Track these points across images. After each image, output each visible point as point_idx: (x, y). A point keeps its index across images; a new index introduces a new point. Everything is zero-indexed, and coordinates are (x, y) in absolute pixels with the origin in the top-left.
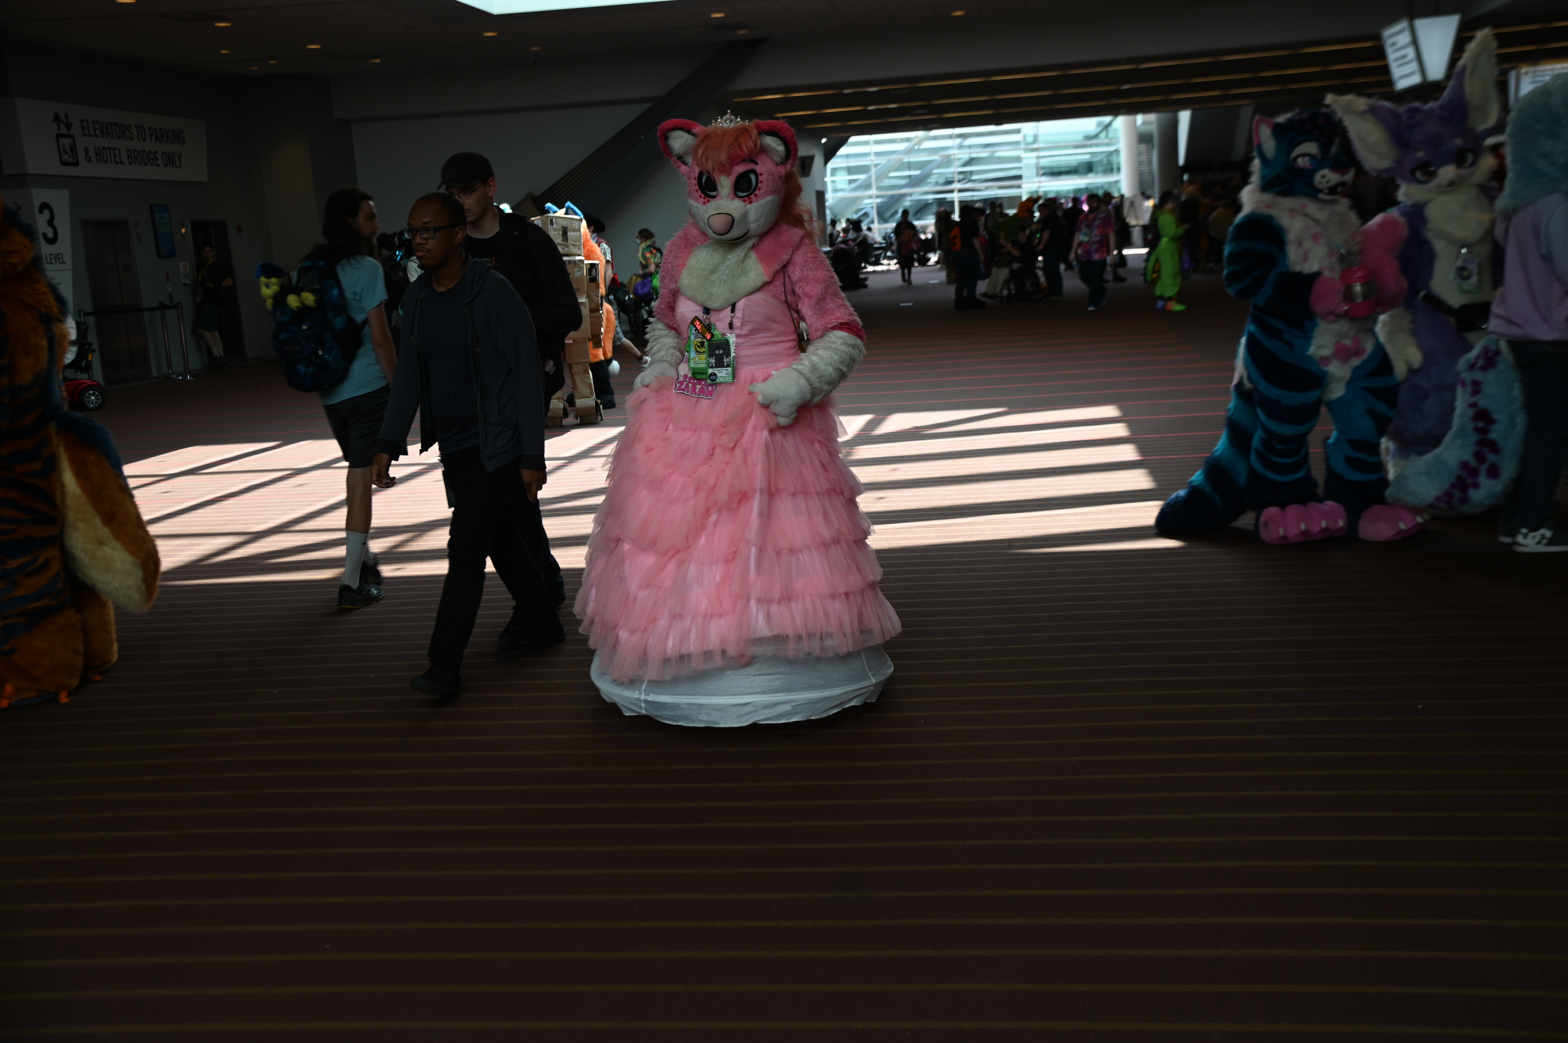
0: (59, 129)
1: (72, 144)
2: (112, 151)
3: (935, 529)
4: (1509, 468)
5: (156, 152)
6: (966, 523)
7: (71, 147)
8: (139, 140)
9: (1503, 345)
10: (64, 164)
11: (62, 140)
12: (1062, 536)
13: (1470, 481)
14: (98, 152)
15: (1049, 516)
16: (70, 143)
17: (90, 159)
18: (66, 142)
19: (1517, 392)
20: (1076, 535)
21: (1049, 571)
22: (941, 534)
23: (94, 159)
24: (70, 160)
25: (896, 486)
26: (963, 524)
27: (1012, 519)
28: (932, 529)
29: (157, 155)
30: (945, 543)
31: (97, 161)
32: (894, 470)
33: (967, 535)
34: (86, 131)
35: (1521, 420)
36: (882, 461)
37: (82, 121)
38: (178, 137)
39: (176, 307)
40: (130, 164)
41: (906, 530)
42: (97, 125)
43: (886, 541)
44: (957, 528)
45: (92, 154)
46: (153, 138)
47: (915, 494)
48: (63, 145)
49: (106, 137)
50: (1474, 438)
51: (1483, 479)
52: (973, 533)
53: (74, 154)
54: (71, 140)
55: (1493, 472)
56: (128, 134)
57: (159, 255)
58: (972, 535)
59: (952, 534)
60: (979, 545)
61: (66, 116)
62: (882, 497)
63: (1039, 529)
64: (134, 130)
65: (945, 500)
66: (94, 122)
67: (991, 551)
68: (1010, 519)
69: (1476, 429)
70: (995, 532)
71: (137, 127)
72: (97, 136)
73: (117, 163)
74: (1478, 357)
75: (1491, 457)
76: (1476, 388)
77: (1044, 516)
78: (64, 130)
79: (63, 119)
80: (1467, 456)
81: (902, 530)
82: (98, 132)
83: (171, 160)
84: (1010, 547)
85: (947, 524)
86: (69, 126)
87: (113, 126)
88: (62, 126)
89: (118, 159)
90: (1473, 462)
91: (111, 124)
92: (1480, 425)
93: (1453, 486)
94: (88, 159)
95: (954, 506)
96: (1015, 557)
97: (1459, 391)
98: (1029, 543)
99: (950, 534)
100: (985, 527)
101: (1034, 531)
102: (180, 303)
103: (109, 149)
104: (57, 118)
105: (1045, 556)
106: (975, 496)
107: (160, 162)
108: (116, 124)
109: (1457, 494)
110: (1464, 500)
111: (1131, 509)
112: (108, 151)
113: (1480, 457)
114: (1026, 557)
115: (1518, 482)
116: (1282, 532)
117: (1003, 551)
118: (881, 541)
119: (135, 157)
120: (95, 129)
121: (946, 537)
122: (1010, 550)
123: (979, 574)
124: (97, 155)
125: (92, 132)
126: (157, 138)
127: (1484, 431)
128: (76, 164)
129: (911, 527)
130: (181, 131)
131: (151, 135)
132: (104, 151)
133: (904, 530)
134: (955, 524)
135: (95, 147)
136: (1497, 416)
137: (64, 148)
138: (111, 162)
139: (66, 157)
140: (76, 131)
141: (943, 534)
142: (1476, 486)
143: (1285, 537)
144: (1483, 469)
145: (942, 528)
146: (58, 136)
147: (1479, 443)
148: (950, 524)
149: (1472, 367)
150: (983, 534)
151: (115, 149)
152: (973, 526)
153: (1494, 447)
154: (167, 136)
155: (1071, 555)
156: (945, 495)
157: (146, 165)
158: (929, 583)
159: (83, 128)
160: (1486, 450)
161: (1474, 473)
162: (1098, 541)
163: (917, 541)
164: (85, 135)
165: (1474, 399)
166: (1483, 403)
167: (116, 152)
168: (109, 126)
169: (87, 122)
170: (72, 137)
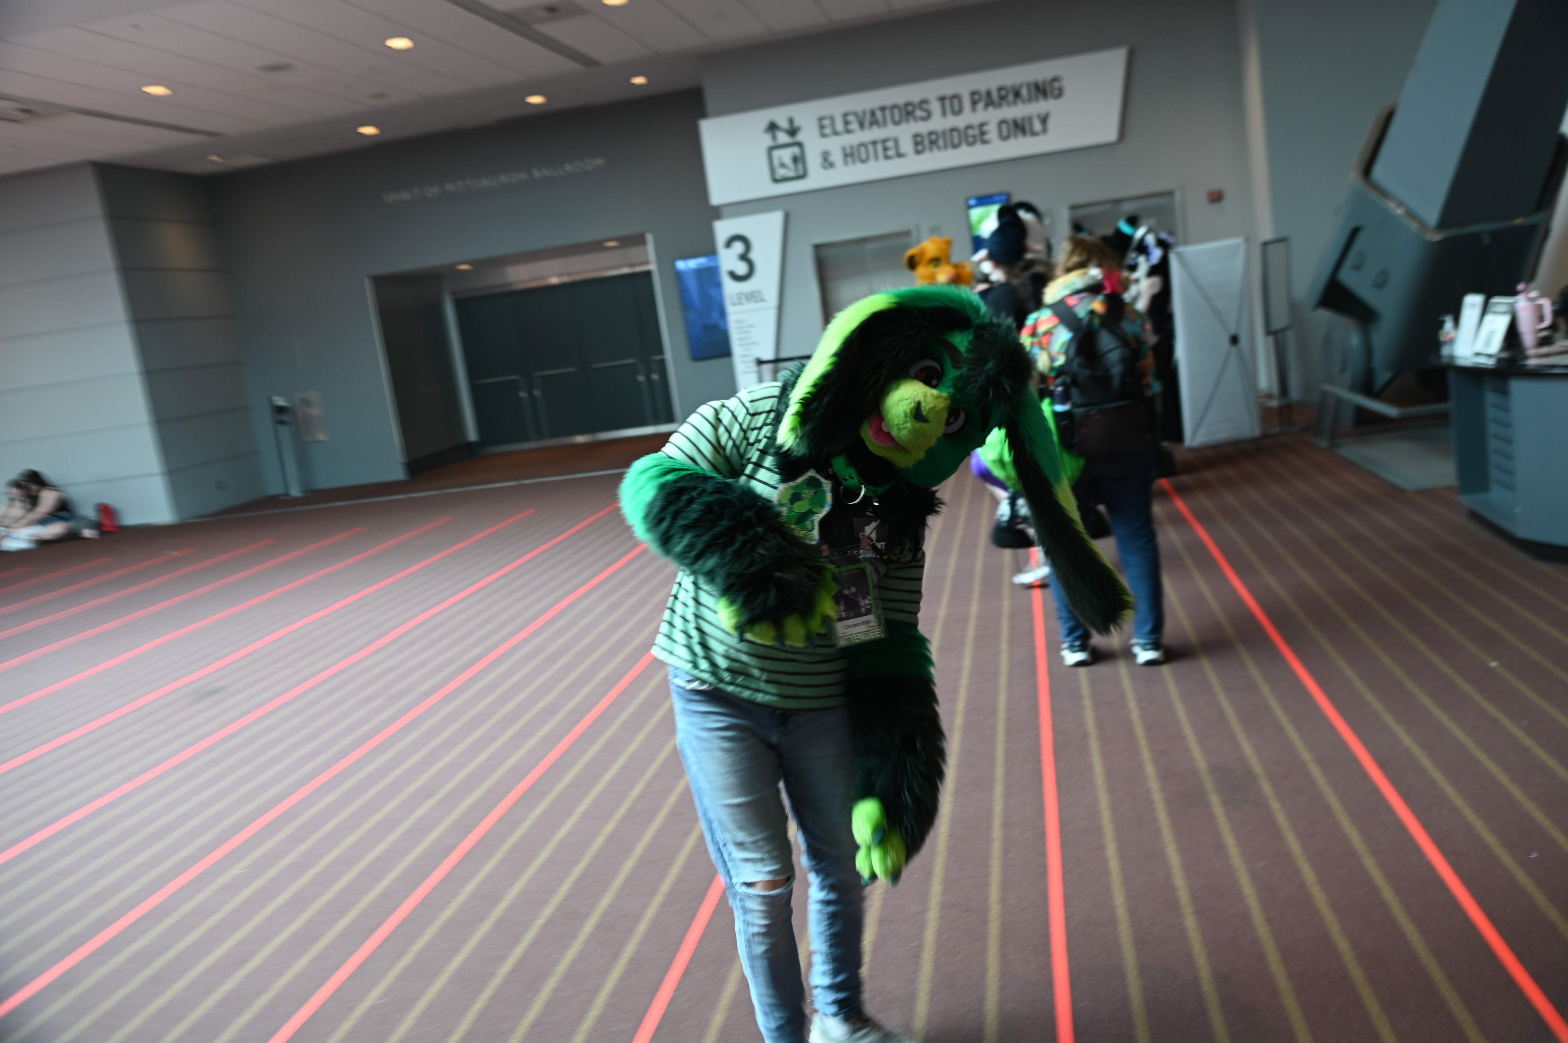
2: (879, 146)
5: (982, 125)
7: (795, 160)
8: (945, 115)
14: (850, 151)
17: (831, 165)
18: (786, 155)
23: (842, 162)
24: (791, 174)
29: (986, 128)
31: (846, 164)
34: (829, 131)
37: (823, 119)
38: (1044, 90)
40: (918, 152)
42: (851, 118)
45: (837, 157)
46: (980, 106)
49: (871, 129)
54: (796, 150)
56: (919, 113)
64: (935, 107)
66: (845, 115)
71: (942, 99)
72: (852, 132)
73: (887, 157)
78: (782, 140)
82: (854, 126)
83: (1018, 128)
86: (793, 132)
87: (887, 111)
88: (782, 135)
89: (891, 153)
91: (883, 109)
94: (826, 165)
103: (874, 143)
104: (773, 127)
107: (993, 135)
108: (895, 107)
112: (871, 148)
119: (928, 142)
120: (847, 123)
125: (840, 129)
126: (986, 105)
130: (1055, 79)
131: (974, 103)
132: (863, 148)
135: (844, 149)
138: (876, 159)
140: (808, 136)
151: (884, 141)
154: (1017, 95)
157: (955, 146)
159: (819, 128)
164: (823, 135)
167: (890, 144)
168: (879, 114)
169: (832, 119)
170: (799, 145)
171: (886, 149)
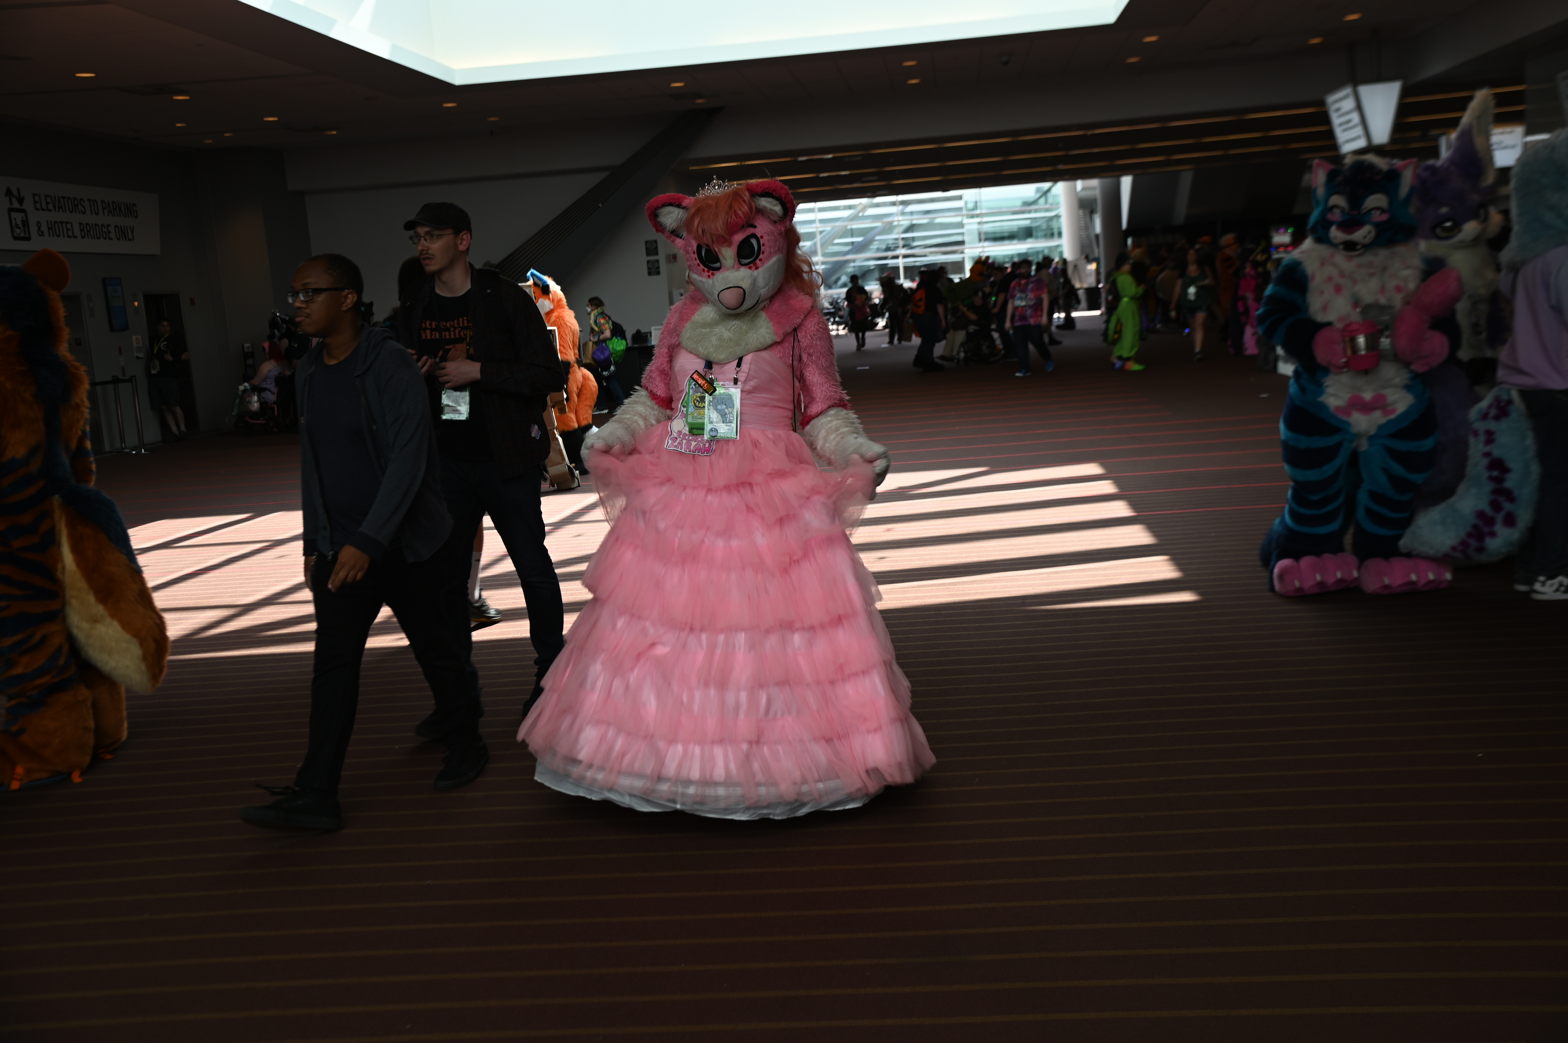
0: (11, 203)
1: (24, 219)
2: (64, 225)
3: (944, 587)
4: (1525, 516)
5: (108, 226)
6: (974, 581)
7: (23, 222)
8: (92, 213)
9: (1515, 395)
10: (16, 238)
11: (14, 215)
12: (1075, 592)
13: (1486, 530)
14: (50, 226)
15: (1056, 573)
16: (22, 217)
17: (42, 232)
18: (18, 217)
19: (1530, 441)
20: (1089, 591)
21: (1069, 627)
22: (951, 593)
23: (46, 233)
24: (22, 235)
25: (895, 545)
26: (971, 582)
27: (1020, 576)
28: (941, 587)
29: (110, 229)
30: (957, 601)
31: (50, 236)
32: (889, 530)
33: (978, 593)
34: (38, 206)
35: (1535, 469)
36: (875, 521)
37: (34, 195)
38: (130, 211)
39: (130, 380)
40: (83, 237)
41: (915, 589)
42: (49, 200)
43: (897, 600)
44: (966, 586)
45: (44, 228)
46: (106, 211)
47: (915, 553)
48: (15, 219)
49: (59, 211)
50: (1489, 487)
51: (1499, 528)
52: (984, 591)
53: (26, 228)
54: (23, 214)
55: (1510, 521)
56: (80, 207)
57: (112, 329)
58: (983, 593)
59: (963, 592)
60: (993, 603)
61: (18, 190)
62: (882, 557)
63: (1049, 586)
64: (86, 204)
65: (947, 558)
66: (46, 196)
67: (1006, 609)
68: (1017, 576)
69: (1491, 479)
70: (1006, 590)
71: (89, 200)
72: (50, 210)
73: (69, 237)
74: (1490, 406)
75: (1507, 506)
76: (1490, 438)
77: (1052, 573)
78: (16, 205)
79: (15, 193)
80: (1483, 505)
81: (911, 589)
82: (51, 207)
83: (124, 234)
84: (1024, 604)
85: (955, 583)
86: (21, 200)
87: (66, 200)
88: (14, 200)
89: (70, 233)
90: (1489, 511)
91: (64, 198)
92: (1495, 474)
93: (1469, 535)
94: (40, 233)
95: (958, 564)
96: (1031, 614)
97: (1472, 440)
98: (1043, 600)
99: (961, 592)
100: (995, 584)
101: (1045, 587)
102: (135, 377)
103: (62, 223)
104: (8, 193)
105: (1061, 612)
106: (977, 554)
107: (112, 235)
108: (69, 198)
109: (1474, 543)
110: (1481, 549)
111: (1138, 565)
112: (60, 225)
113: (1496, 506)
114: (1042, 613)
115: (1533, 530)
116: (1297, 584)
117: (1018, 608)
118: (892, 601)
119: (87, 231)
120: (47, 203)
121: (958, 595)
122: (1025, 607)
123: (999, 631)
124: (49, 229)
125: (44, 206)
126: (109, 212)
127: (1499, 480)
128: (28, 239)
129: (919, 587)
130: (134, 204)
131: (104, 209)
133: (913, 589)
134: (963, 583)
135: (47, 221)
136: (1511, 465)
137: (16, 223)
138: (64, 236)
139: (18, 231)
140: (28, 205)
141: (953, 593)
142: (1493, 534)
143: (1300, 589)
144: (1500, 517)
145: (951, 587)
146: (10, 210)
147: (1495, 492)
148: (959, 582)
149: (1485, 416)
150: (994, 592)
151: (67, 223)
152: (981, 583)
153: (1509, 496)
154: (120, 210)
155: (1088, 611)
156: (946, 554)
157: (99, 238)
158: (950, 641)
159: (35, 202)
160: (1501, 499)
161: (1490, 521)
162: (1112, 596)
163: (929, 600)
164: (37, 209)
165: (1487, 449)
166: (1497, 452)
167: (69, 226)
168: (62, 200)
169: (40, 196)
170: (24, 211)
171: (67, 230)
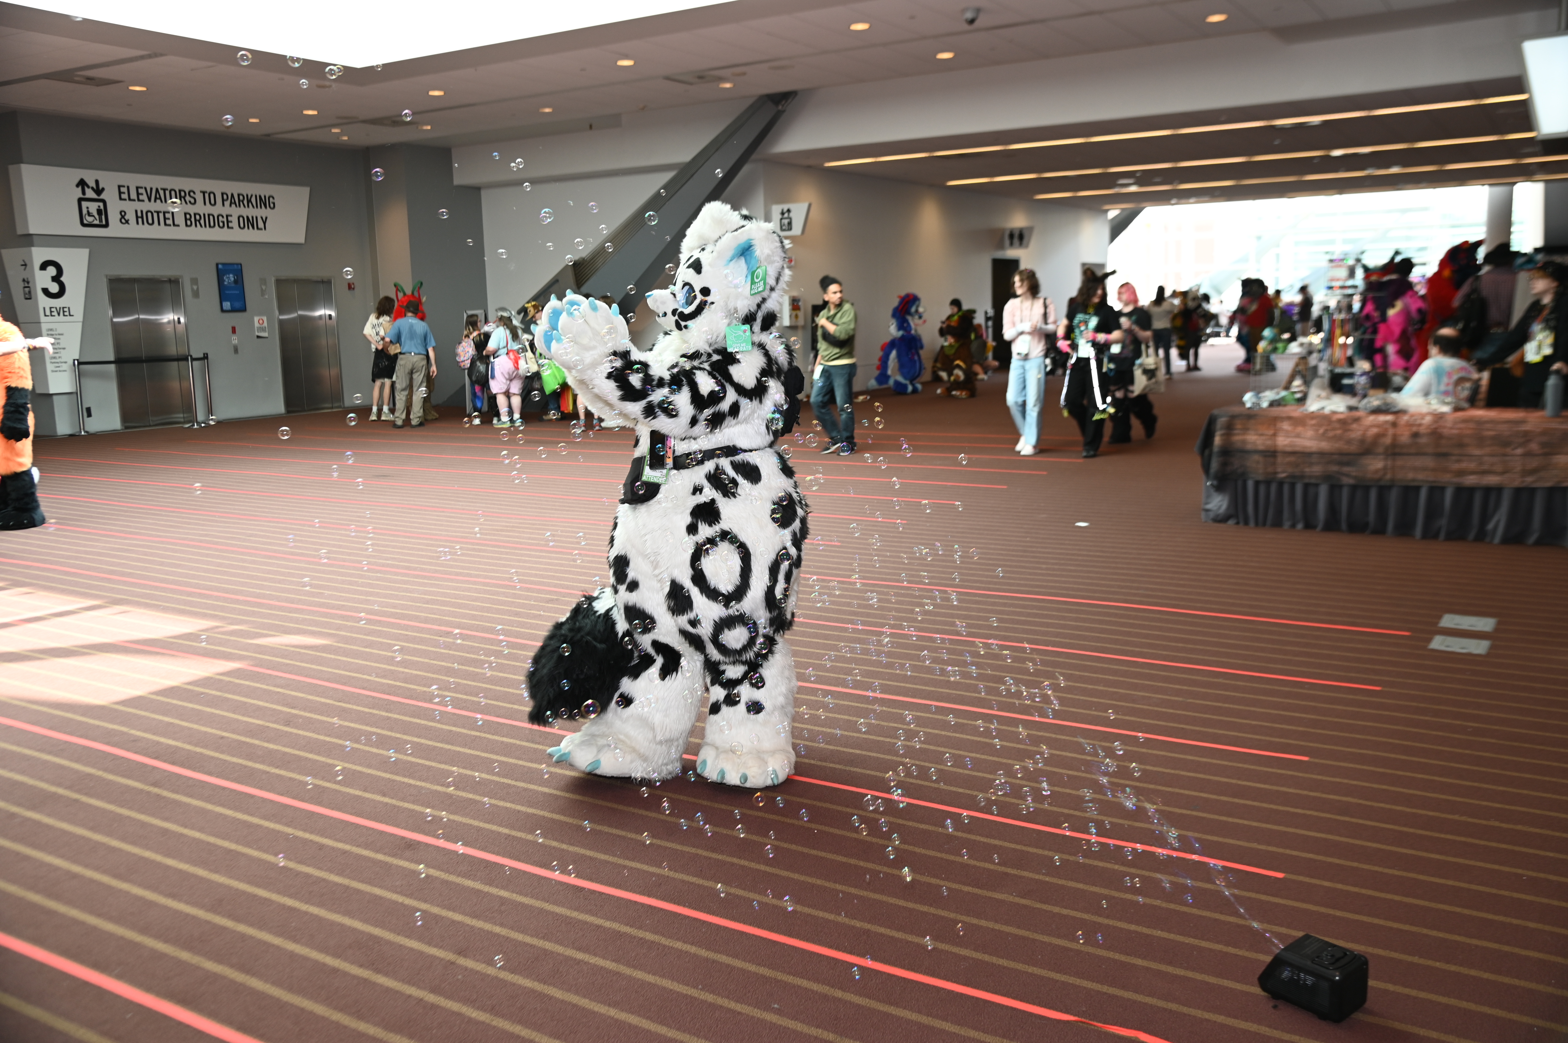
0: (83, 194)
1: (102, 207)
2: (161, 215)
5: (228, 216)
7: (99, 212)
8: (205, 203)
10: (86, 226)
11: (84, 204)
14: (140, 215)
16: (99, 206)
17: (127, 222)
18: (93, 207)
23: (132, 221)
24: (96, 223)
31: (138, 223)
34: (125, 196)
37: (120, 186)
38: (265, 202)
40: (187, 226)
42: (141, 191)
45: (131, 216)
46: (227, 203)
48: (87, 208)
49: (155, 201)
53: (103, 217)
54: (101, 204)
56: (188, 198)
57: (223, 310)
61: (97, 181)
64: (199, 197)
71: (204, 193)
72: (142, 201)
73: (167, 225)
78: (91, 195)
79: (92, 184)
82: (144, 197)
83: (251, 223)
86: (98, 191)
87: (167, 192)
88: (89, 191)
89: (169, 222)
91: (164, 190)
94: (124, 221)
103: (158, 212)
104: (82, 184)
107: (234, 224)
108: (172, 190)
112: (155, 215)
119: (196, 220)
120: (139, 194)
124: (138, 217)
125: (134, 197)
126: (232, 203)
128: (106, 225)
131: (223, 200)
132: (150, 215)
135: (136, 211)
137: (88, 211)
138: (159, 225)
139: (90, 219)
140: (110, 196)
146: (80, 200)
154: (249, 201)
157: (211, 227)
159: (121, 193)
164: (122, 199)
167: (168, 215)
168: (162, 192)
169: (128, 187)
170: (104, 202)
171: (165, 219)
